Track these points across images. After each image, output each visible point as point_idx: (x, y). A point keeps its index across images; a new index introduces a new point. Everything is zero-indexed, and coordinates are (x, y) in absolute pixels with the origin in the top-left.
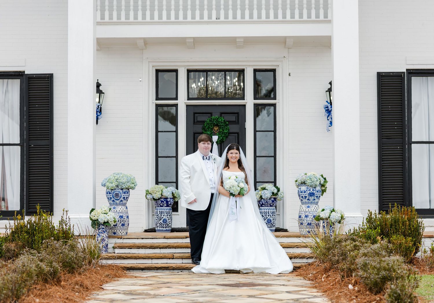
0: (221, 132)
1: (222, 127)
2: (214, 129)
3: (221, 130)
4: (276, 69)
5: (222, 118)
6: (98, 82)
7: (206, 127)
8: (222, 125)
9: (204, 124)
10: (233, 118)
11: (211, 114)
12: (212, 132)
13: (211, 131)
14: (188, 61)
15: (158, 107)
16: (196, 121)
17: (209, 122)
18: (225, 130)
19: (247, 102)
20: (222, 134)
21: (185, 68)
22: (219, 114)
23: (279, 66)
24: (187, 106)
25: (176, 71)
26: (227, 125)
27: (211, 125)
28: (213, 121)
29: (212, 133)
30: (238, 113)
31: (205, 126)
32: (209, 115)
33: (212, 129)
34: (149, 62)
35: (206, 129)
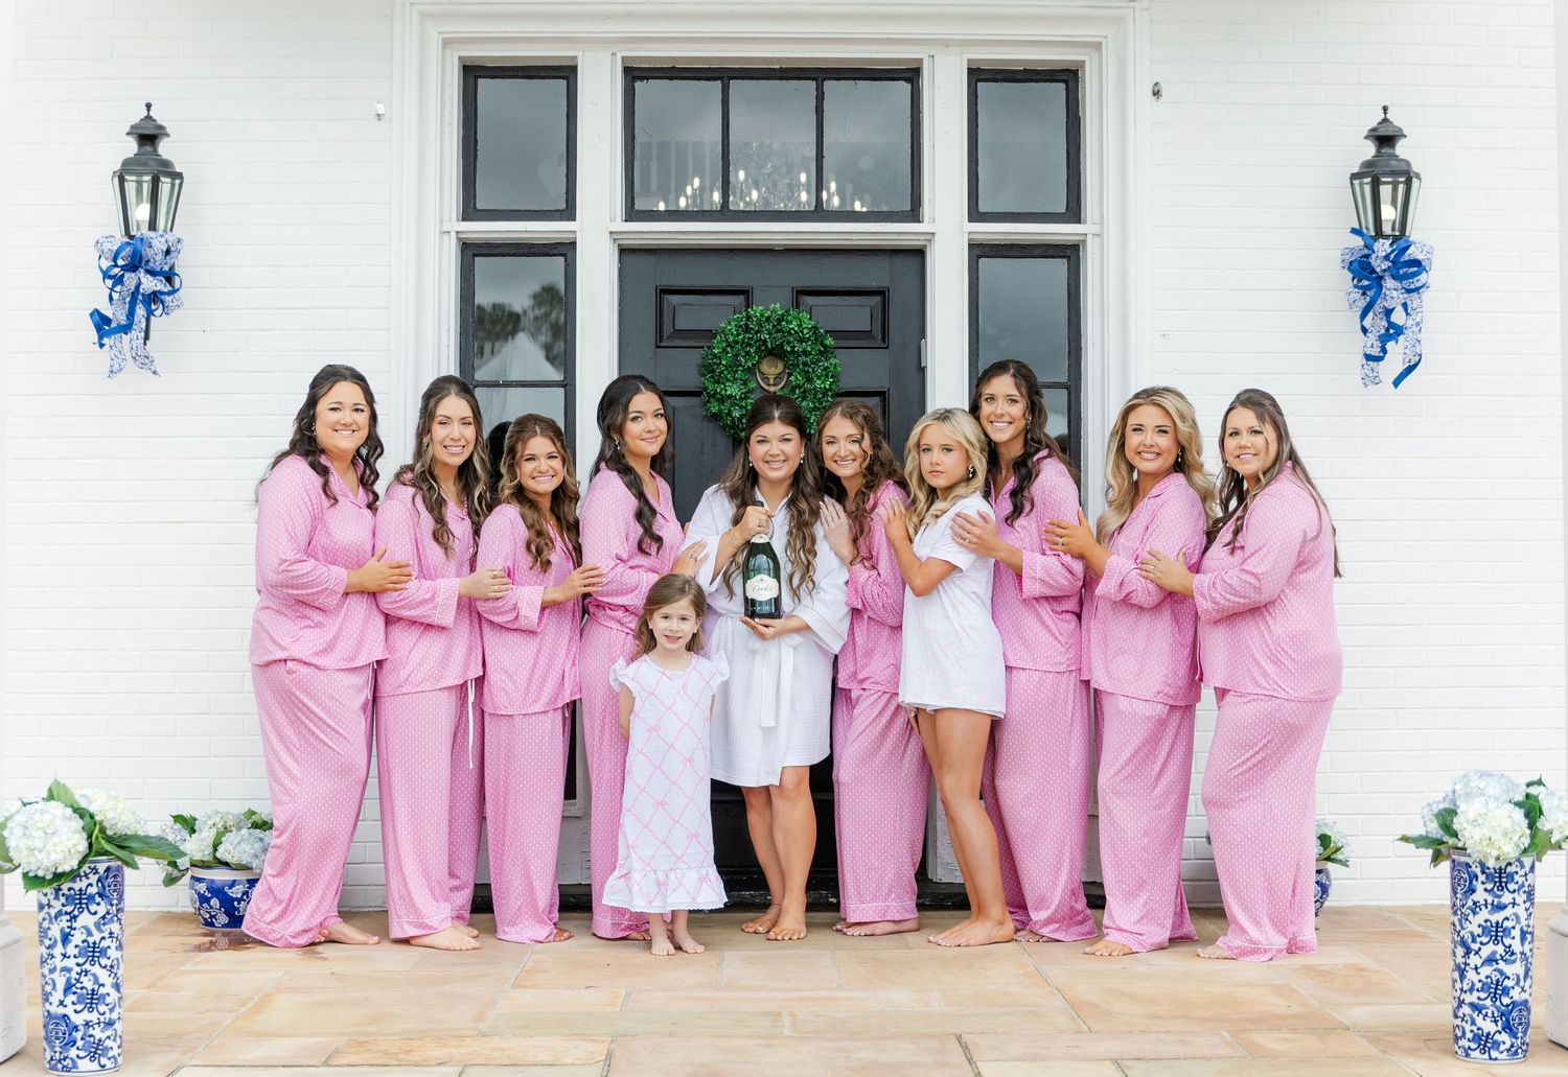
0: (799, 387)
1: (805, 364)
2: (762, 373)
3: (797, 378)
4: (1084, 62)
5: (805, 316)
6: (149, 117)
7: (720, 358)
8: (805, 353)
9: (709, 347)
10: (857, 315)
11: (744, 292)
12: (752, 385)
13: (745, 383)
14: (630, 16)
15: (475, 255)
16: (668, 329)
17: (738, 335)
18: (819, 378)
19: (934, 234)
20: (804, 399)
21: (614, 54)
22: (788, 295)
23: (1098, 46)
24: (624, 251)
25: (566, 73)
26: (826, 352)
27: (748, 353)
28: (757, 333)
29: (750, 391)
30: (881, 293)
31: (715, 356)
32: (738, 300)
33: (750, 371)
34: (424, 16)
35: (722, 372)
